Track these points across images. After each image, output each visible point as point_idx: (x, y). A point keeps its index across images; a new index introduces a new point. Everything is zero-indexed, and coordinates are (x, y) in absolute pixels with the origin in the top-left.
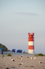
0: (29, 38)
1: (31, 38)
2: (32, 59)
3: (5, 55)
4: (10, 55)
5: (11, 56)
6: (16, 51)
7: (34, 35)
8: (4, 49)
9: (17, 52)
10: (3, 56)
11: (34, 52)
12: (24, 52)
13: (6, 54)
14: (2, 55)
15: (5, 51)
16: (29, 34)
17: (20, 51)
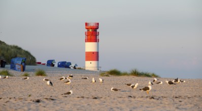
0: (88, 34)
1: (93, 34)
2: (94, 81)
3: (31, 73)
4: (41, 74)
5: (45, 75)
6: (56, 65)
7: (97, 28)
8: (29, 59)
9: (59, 66)
10: (26, 75)
11: (98, 67)
12: (75, 68)
13: (33, 70)
14: (24, 73)
15: (30, 64)
16: (86, 24)
17: (64, 65)
